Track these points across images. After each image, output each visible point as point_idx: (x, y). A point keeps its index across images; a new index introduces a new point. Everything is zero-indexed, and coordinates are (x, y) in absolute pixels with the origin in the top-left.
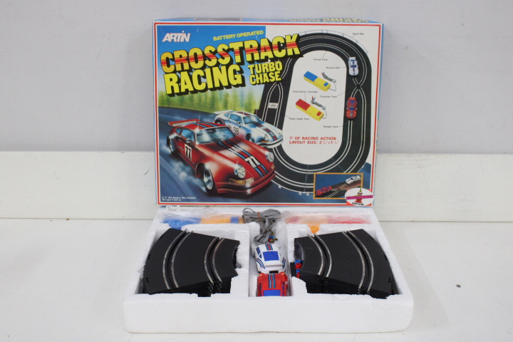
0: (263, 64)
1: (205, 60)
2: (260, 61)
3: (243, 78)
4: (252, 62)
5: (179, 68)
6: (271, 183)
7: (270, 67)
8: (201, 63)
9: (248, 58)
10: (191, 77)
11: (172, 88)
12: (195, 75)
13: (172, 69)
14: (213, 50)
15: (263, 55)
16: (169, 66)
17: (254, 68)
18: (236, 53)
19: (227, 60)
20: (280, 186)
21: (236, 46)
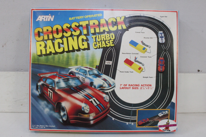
0: (102, 35)
1: (63, 33)
2: (100, 33)
3: (88, 44)
4: (94, 34)
5: (46, 37)
6: (107, 116)
7: (107, 37)
8: (60, 35)
9: (92, 31)
10: (53, 44)
11: (41, 51)
12: (56, 42)
13: (41, 38)
14: (69, 26)
15: (102, 29)
16: (39, 36)
17: (96, 38)
18: (83, 28)
19: (78, 32)
20: (113, 119)
21: (84, 23)
